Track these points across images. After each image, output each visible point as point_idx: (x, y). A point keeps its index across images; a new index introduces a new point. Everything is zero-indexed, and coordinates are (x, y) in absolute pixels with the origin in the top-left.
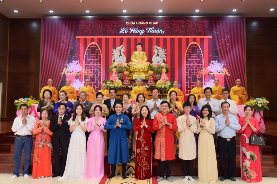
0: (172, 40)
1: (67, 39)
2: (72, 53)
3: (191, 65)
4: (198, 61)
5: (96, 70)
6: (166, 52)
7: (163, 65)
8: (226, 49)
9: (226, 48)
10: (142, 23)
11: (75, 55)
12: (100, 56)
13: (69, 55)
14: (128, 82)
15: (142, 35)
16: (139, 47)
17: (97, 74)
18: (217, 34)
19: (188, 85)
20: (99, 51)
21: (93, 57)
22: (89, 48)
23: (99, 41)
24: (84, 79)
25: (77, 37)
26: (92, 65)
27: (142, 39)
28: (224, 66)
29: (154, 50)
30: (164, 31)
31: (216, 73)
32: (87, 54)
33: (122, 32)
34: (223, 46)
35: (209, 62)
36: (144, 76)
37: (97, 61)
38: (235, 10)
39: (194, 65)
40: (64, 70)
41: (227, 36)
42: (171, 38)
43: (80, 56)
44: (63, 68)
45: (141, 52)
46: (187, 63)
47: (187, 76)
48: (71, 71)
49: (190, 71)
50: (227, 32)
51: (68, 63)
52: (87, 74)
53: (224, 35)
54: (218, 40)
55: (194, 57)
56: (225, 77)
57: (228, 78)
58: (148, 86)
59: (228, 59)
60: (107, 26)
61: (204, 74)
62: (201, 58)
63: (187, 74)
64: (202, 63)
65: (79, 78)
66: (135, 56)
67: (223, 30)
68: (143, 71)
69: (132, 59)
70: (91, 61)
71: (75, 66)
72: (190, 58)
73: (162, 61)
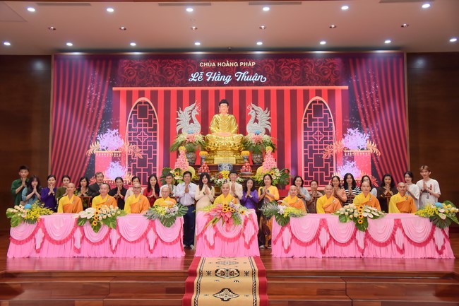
0: (280, 94)
1: (97, 92)
2: (107, 116)
3: (313, 136)
4: (325, 129)
5: (148, 145)
6: (270, 116)
7: (266, 138)
8: (374, 108)
9: (373, 106)
10: (228, 64)
11: (112, 121)
12: (155, 121)
13: (101, 120)
15: (228, 85)
16: (224, 107)
17: (149, 152)
18: (357, 83)
19: (308, 172)
20: (153, 112)
21: (143, 123)
22: (135, 108)
23: (154, 96)
24: (127, 163)
25: (114, 89)
26: (141, 138)
27: (227, 92)
28: (370, 139)
29: (249, 111)
30: (265, 79)
31: (356, 151)
32: (132, 119)
33: (193, 79)
34: (367, 103)
35: (345, 131)
36: (232, 160)
37: (150, 130)
38: (388, 42)
39: (318, 136)
40: (92, 146)
41: (375, 86)
42: (278, 91)
43: (120, 121)
44: (90, 143)
45: (227, 115)
46: (305, 134)
47: (306, 156)
48: (105, 148)
49: (311, 147)
50: (375, 80)
51: (99, 133)
52: (132, 153)
53: (370, 84)
54: (360, 93)
55: (318, 122)
56: (372, 157)
57: (377, 159)
58: (242, 178)
59: (378, 127)
60: (166, 70)
61: (335, 152)
62: (331, 125)
63: (305, 152)
64: (331, 134)
65: (118, 160)
66: (217, 121)
67: (368, 75)
68: (232, 150)
69: (212, 128)
70: (140, 130)
71: (112, 139)
72: (310, 125)
73: (264, 131)
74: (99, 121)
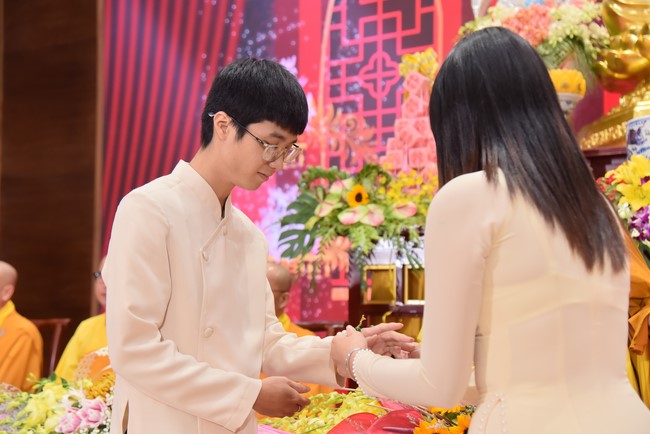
2: (257, 12)
13: (241, 31)
21: (380, 17)
26: (374, 81)
32: (343, 7)
37: (407, 43)
43: (301, 24)
52: (342, 148)
70: (370, 49)
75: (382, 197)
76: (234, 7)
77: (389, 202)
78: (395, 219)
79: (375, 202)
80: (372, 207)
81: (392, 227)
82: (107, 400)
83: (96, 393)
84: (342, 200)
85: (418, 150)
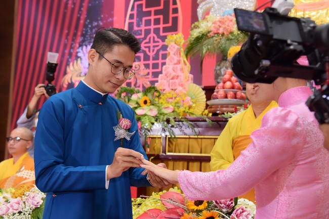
2: (93, 12)
5: (160, 61)
11: (102, 20)
12: (175, 11)
13: (85, 20)
14: (230, 94)
21: (152, 17)
26: (149, 47)
32: (135, 12)
37: (165, 30)
40: (70, 69)
43: (115, 19)
44: (68, 64)
51: (81, 46)
70: (148, 32)
74: (82, 22)
75: (157, 102)
76: (82, 9)
77: (160, 105)
78: (163, 113)
79: (153, 105)
80: (152, 107)
81: (162, 117)
82: (23, 199)
83: (17, 195)
84: (137, 103)
85: (173, 80)
